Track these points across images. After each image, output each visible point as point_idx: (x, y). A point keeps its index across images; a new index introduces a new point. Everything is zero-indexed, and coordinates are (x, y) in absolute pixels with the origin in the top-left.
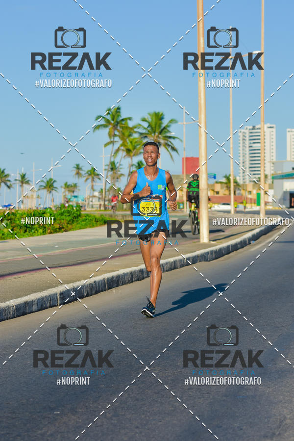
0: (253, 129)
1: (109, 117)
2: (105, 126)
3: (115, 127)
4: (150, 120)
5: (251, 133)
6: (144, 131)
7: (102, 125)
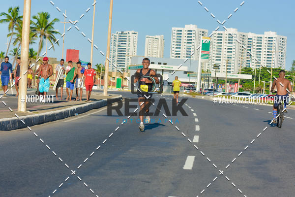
0: (121, 34)
1: (10, 14)
2: (7, 21)
3: (14, 21)
4: (39, 18)
5: (120, 36)
6: (34, 26)
7: (4, 20)
